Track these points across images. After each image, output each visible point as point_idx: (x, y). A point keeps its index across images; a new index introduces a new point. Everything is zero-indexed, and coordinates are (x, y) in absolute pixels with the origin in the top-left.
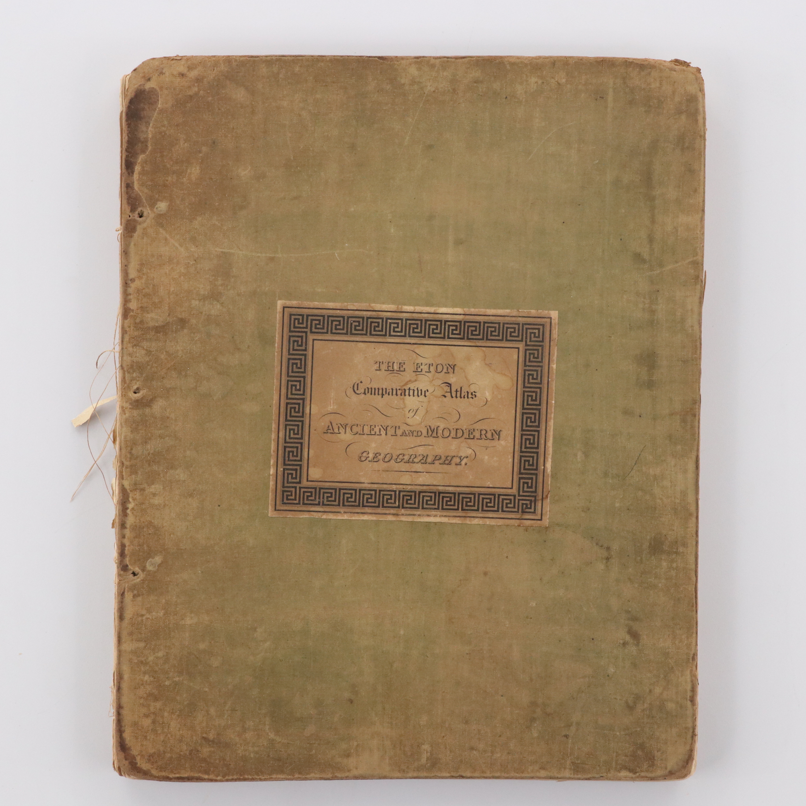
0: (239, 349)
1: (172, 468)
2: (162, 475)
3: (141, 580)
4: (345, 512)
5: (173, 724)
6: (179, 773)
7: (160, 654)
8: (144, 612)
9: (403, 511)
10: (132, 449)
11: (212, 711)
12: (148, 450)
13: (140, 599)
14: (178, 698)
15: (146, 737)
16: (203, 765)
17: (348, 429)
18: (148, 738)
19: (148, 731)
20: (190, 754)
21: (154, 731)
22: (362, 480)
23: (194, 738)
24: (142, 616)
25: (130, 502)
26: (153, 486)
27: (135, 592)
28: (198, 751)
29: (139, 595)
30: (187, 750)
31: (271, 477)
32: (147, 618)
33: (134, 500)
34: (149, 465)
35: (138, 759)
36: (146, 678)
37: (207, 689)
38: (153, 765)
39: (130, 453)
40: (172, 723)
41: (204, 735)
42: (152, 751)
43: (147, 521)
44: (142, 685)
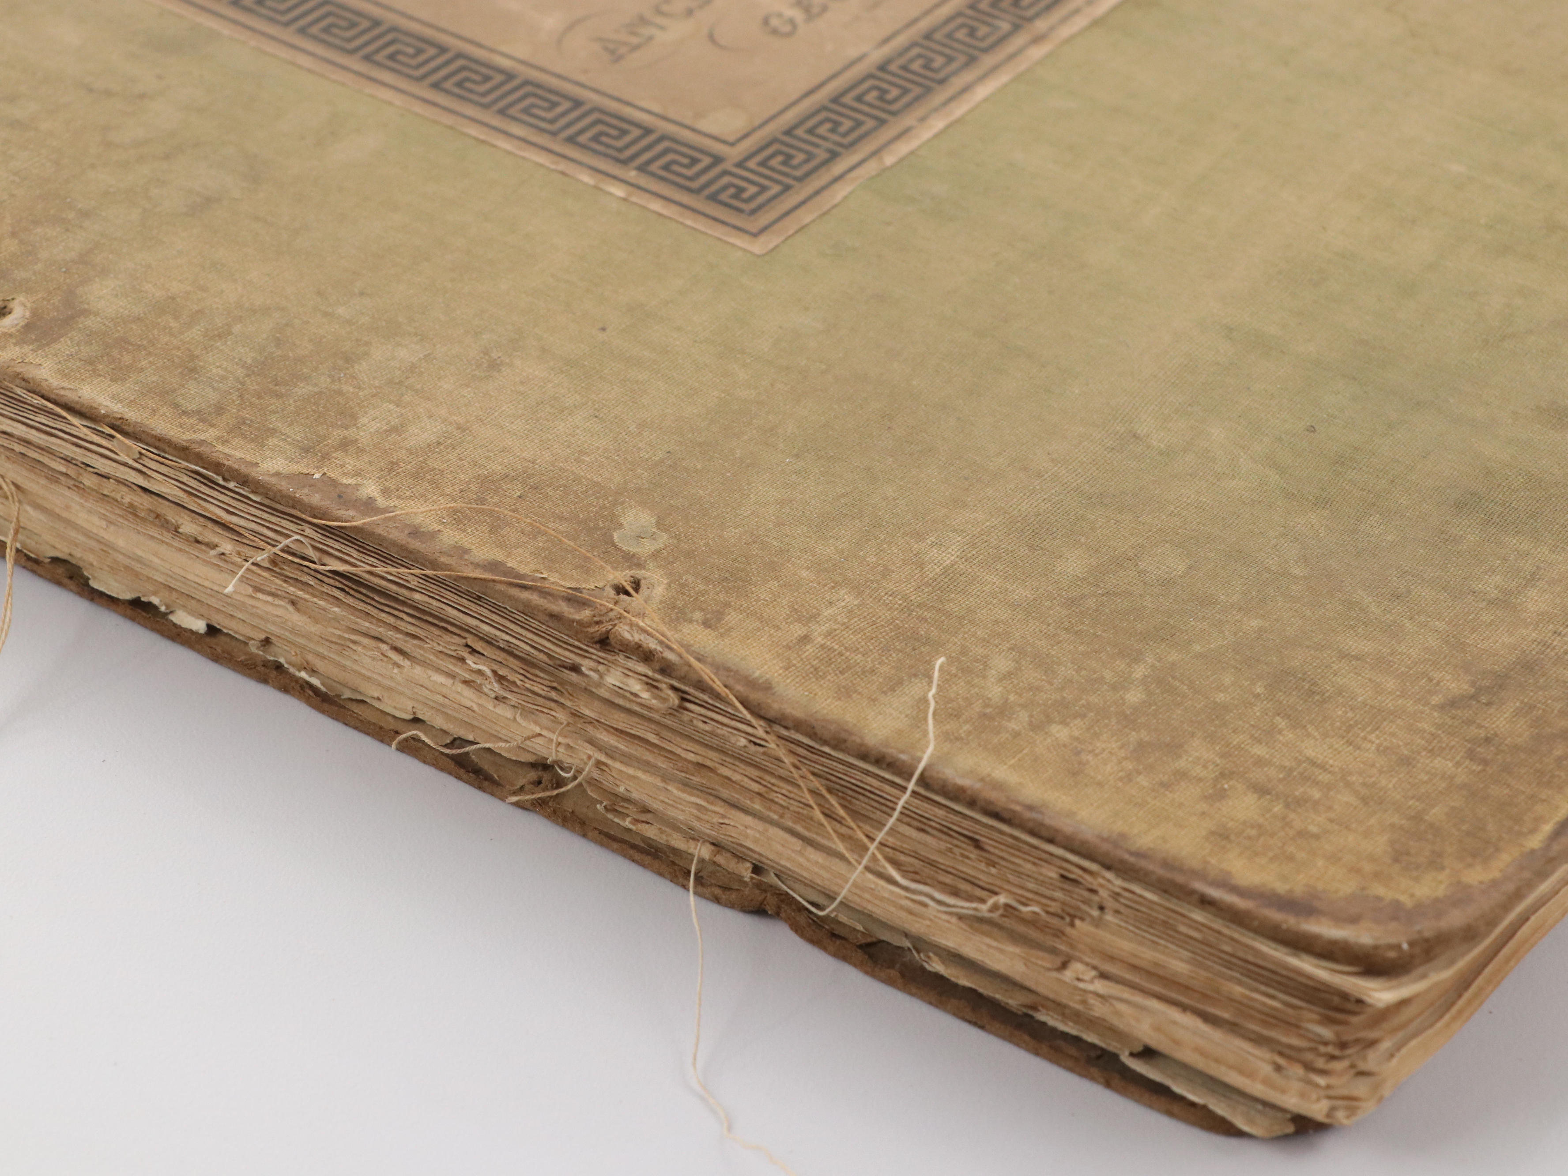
0: (142, 96)
1: (349, 359)
2: (347, 388)
3: (669, 584)
4: (922, 119)
5: (1312, 749)
6: (1539, 820)
7: (1001, 663)
8: (799, 630)
9: (1041, 25)
10: (176, 406)
11: (1354, 644)
12: (223, 378)
13: (732, 618)
14: (1220, 697)
15: (1302, 834)
16: (1557, 753)
17: (660, 20)
18: (1313, 829)
19: (1284, 818)
20: (1485, 762)
21: (1298, 803)
22: (853, 52)
23: (1424, 725)
24: (805, 639)
25: (357, 487)
26: (364, 420)
27: (698, 615)
28: (1487, 740)
29: (719, 615)
30: (1458, 764)
31: (634, 199)
32: (829, 634)
33: (358, 473)
34: (279, 396)
35: (1379, 890)
36: (1060, 733)
37: (1255, 623)
38: (1443, 868)
39: (184, 413)
40: (1310, 753)
41: (1436, 700)
42: (1380, 844)
43: (468, 483)
44: (1078, 754)
